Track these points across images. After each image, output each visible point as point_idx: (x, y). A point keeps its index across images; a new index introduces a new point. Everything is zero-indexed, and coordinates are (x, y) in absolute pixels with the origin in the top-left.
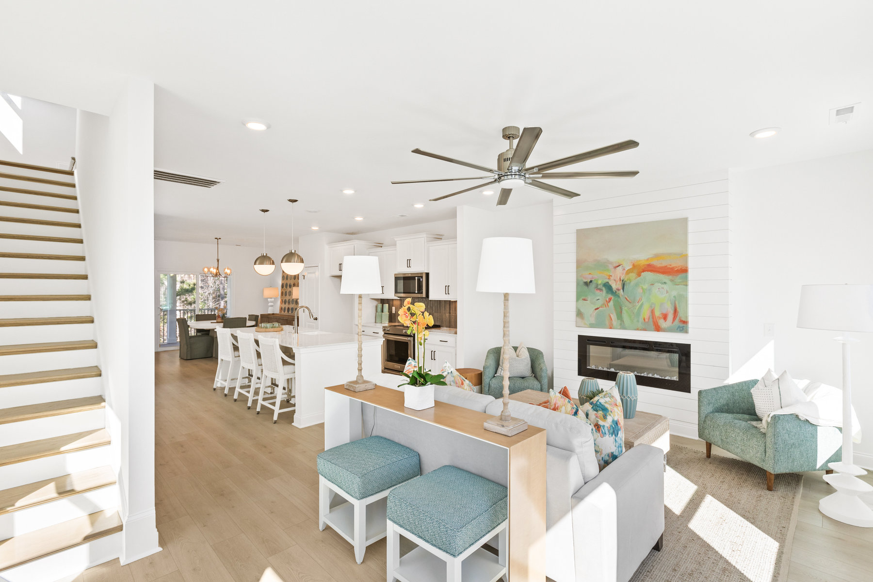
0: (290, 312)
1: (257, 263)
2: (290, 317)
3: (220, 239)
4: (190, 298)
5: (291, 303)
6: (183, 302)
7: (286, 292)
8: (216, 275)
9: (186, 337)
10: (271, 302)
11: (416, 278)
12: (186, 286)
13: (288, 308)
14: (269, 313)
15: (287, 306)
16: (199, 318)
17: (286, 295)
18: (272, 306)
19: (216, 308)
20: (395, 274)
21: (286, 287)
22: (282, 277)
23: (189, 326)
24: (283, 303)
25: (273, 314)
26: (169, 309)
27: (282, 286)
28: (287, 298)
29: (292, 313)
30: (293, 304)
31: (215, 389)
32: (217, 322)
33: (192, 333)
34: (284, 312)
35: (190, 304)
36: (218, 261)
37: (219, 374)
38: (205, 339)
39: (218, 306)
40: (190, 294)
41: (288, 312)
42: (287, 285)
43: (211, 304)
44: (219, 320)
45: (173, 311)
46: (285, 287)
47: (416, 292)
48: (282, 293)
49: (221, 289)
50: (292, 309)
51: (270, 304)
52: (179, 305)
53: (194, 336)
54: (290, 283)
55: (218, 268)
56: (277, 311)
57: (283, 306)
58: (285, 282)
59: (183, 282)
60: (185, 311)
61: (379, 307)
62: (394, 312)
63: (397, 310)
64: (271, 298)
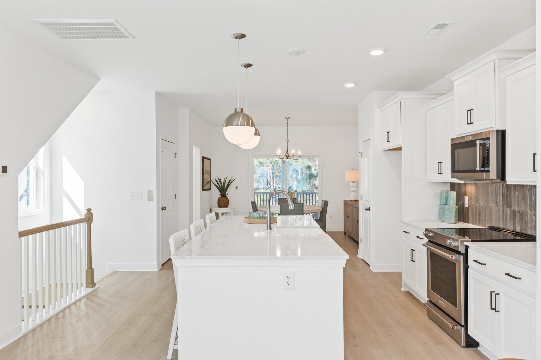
3: (290, 118)
10: (353, 187)
11: (478, 142)
14: (351, 199)
18: (354, 191)
20: (452, 140)
36: (288, 141)
47: (478, 169)
51: (352, 189)
55: (287, 150)
61: (443, 195)
62: (467, 206)
63: (471, 203)
64: (353, 182)
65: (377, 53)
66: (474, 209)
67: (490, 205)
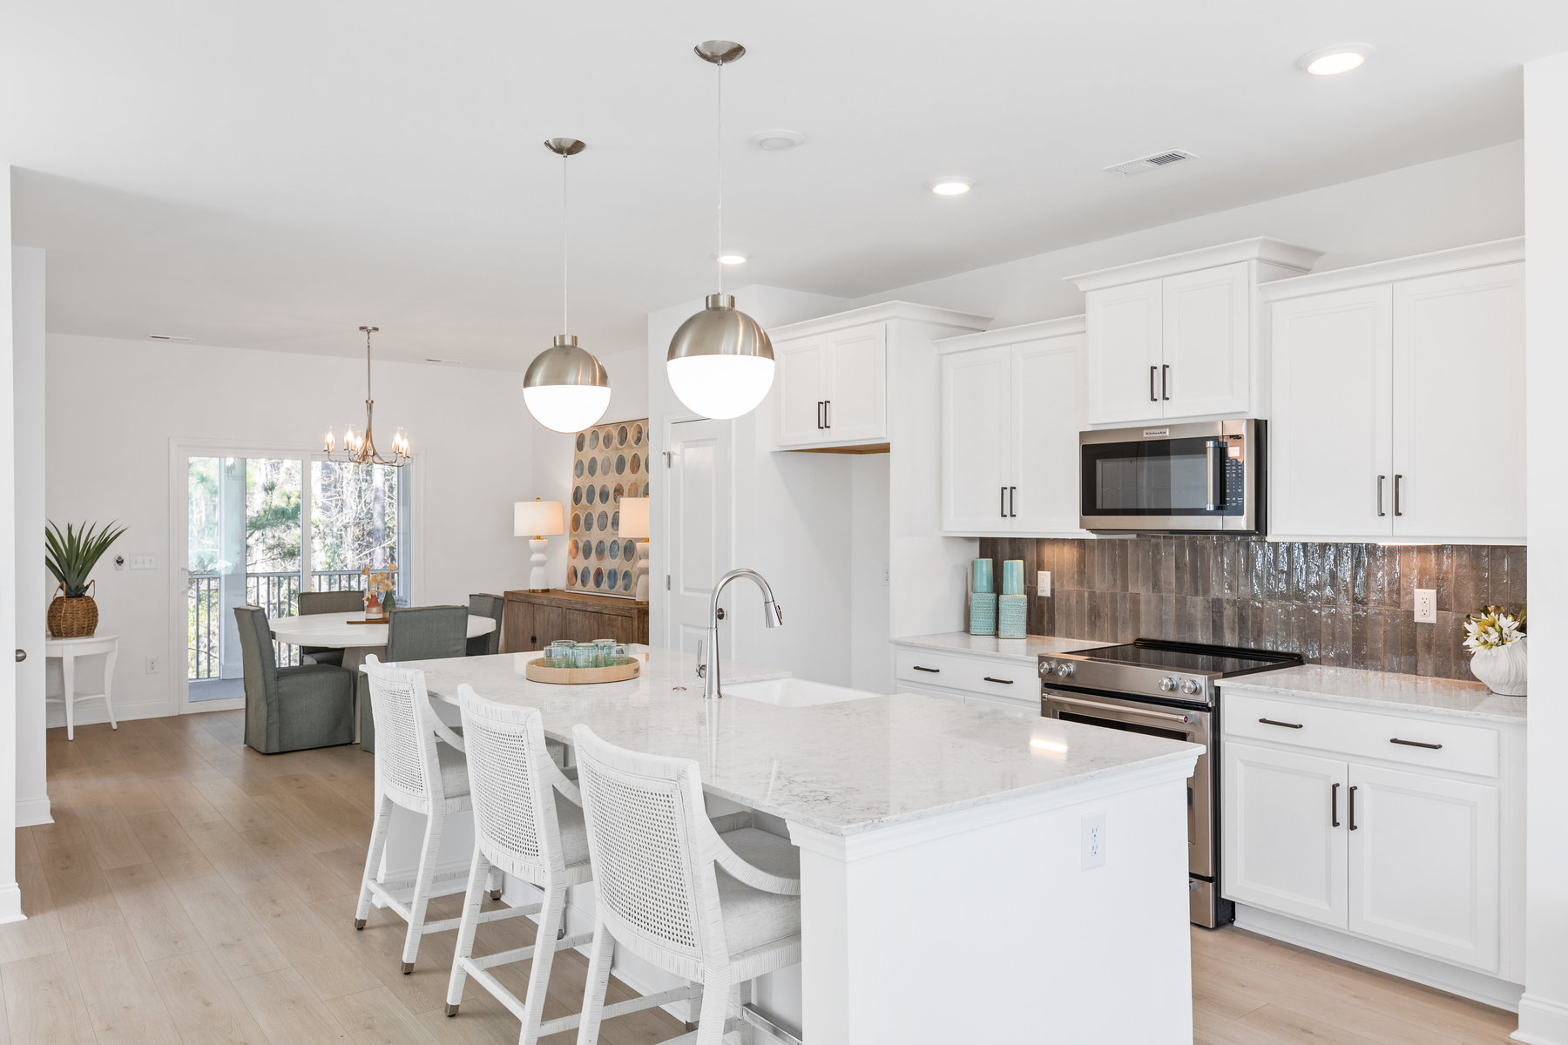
0: (605, 586)
1: (538, 376)
2: (606, 603)
3: (376, 329)
4: (292, 537)
5: (607, 553)
6: (271, 548)
7: (589, 518)
8: (365, 456)
9: (264, 675)
10: (539, 551)
11: (1210, 444)
12: (278, 501)
13: (599, 573)
14: (532, 587)
15: (593, 563)
16: (311, 604)
17: (589, 526)
18: (541, 564)
19: (365, 570)
20: (1083, 435)
21: (591, 500)
22: (576, 467)
23: (273, 635)
24: (581, 554)
25: (547, 591)
26: (223, 573)
27: (577, 498)
28: (595, 536)
29: (612, 587)
30: (613, 557)
31: (361, 926)
32: (369, 621)
33: (287, 657)
34: (584, 583)
35: (291, 554)
36: (370, 405)
37: (377, 860)
38: (328, 680)
39: (368, 561)
40: (290, 523)
41: (598, 583)
42: (591, 491)
43: (351, 559)
44: (375, 614)
45: (240, 577)
46: (584, 500)
47: (1210, 507)
48: (576, 521)
49: (375, 516)
50: (613, 575)
51: (535, 557)
52: (260, 561)
53: (291, 671)
54: (604, 487)
55: (368, 435)
56: (559, 582)
57: (580, 564)
58: (584, 482)
59: (270, 488)
60: (276, 579)
61: (981, 571)
62: (1048, 594)
63: (1062, 585)
64: (539, 538)
65: (952, 189)
66: (1073, 602)
67: (1132, 589)
